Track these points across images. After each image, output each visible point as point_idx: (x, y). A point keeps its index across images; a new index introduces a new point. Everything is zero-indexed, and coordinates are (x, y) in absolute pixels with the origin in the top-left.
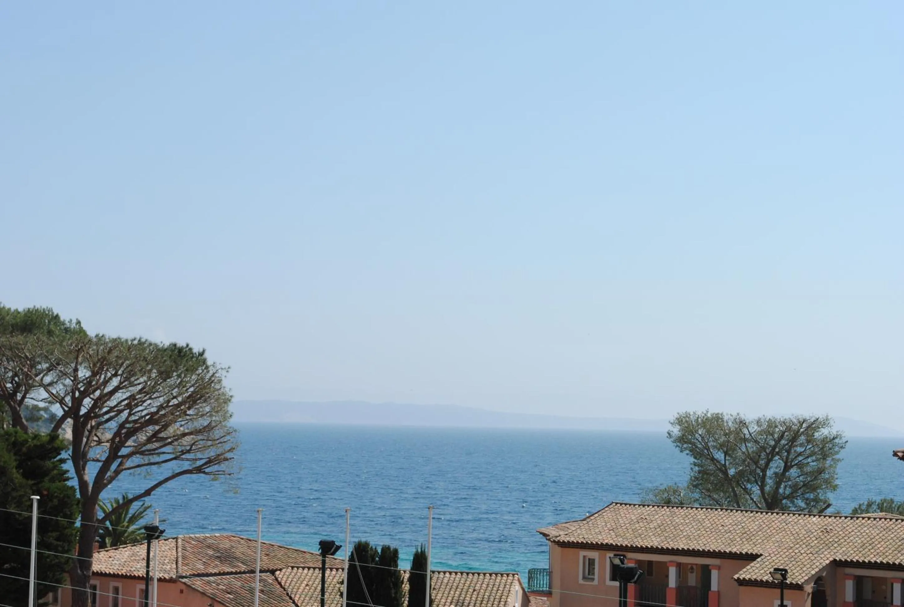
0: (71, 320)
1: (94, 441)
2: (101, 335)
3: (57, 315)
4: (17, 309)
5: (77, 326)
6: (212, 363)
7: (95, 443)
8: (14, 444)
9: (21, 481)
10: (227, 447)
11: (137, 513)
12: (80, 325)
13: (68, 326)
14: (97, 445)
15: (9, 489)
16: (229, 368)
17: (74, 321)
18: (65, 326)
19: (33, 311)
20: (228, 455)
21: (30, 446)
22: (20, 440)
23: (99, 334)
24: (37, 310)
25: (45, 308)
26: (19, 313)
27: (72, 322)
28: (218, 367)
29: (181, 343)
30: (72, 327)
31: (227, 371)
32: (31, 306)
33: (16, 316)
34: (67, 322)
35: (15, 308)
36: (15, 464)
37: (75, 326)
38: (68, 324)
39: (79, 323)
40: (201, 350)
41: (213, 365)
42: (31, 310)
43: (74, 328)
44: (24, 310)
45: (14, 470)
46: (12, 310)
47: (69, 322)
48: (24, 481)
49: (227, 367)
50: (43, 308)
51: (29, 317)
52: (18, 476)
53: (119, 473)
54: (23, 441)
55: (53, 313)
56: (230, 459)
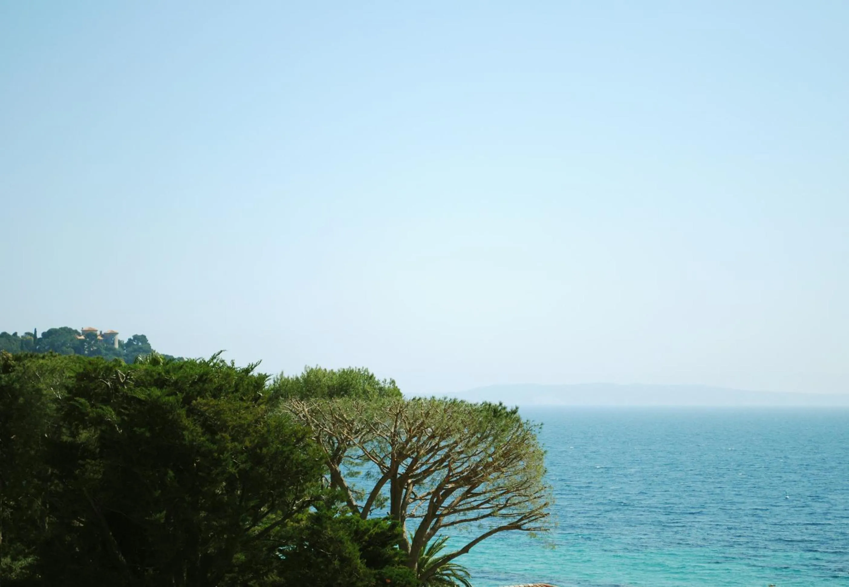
0: (385, 380)
1: (411, 498)
2: (417, 398)
3: (372, 375)
4: (332, 370)
5: (391, 386)
6: (526, 421)
7: (412, 500)
8: (356, 532)
9: (365, 570)
10: (542, 501)
11: (435, 544)
12: (394, 385)
13: (383, 386)
14: (413, 501)
15: (354, 579)
16: (542, 424)
17: (388, 381)
18: (380, 386)
19: (348, 371)
20: (544, 511)
21: (372, 534)
22: (362, 529)
23: (416, 397)
24: (352, 371)
25: (361, 368)
26: (334, 374)
27: (386, 382)
28: (532, 424)
29: (495, 402)
30: (387, 387)
31: (540, 428)
32: (346, 367)
33: (332, 378)
34: (381, 382)
35: (330, 369)
36: (358, 554)
37: (389, 385)
38: (382, 384)
39: (393, 382)
40: (514, 408)
41: (526, 423)
42: (346, 370)
43: (389, 387)
44: (339, 371)
45: (359, 561)
46: (328, 370)
47: (383, 382)
48: (368, 571)
49: (540, 424)
50: (358, 368)
51: (345, 379)
52: (363, 566)
53: (437, 530)
54: (365, 529)
55: (368, 373)
56: (546, 515)
